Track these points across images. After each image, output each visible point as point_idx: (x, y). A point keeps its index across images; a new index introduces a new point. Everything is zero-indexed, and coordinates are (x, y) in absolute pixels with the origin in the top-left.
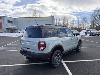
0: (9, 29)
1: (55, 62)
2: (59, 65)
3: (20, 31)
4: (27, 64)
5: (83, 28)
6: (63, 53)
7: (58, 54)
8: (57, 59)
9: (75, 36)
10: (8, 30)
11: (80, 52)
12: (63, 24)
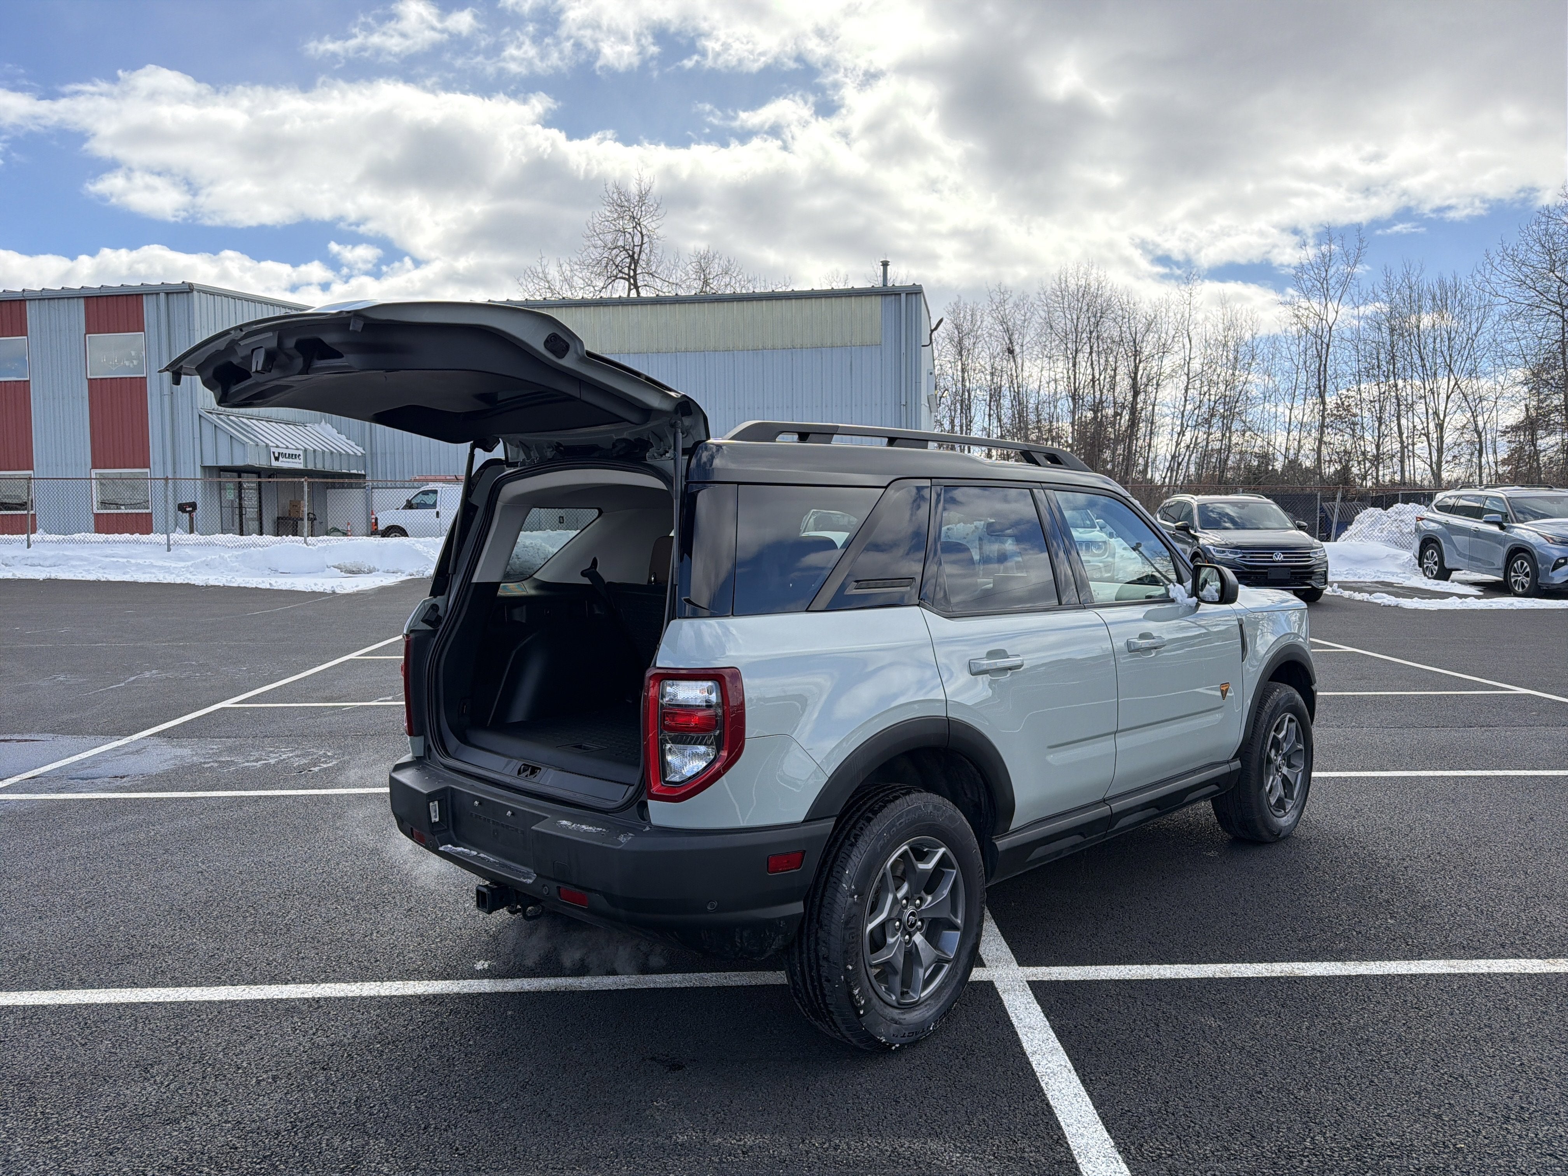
0: (240, 471)
1: (886, 970)
2: (946, 1014)
3: (409, 506)
4: (486, 986)
5: (1387, 474)
6: (1002, 843)
7: (922, 856)
8: (908, 930)
9: (1195, 592)
10: (230, 495)
11: (1279, 838)
12: (1065, 405)
